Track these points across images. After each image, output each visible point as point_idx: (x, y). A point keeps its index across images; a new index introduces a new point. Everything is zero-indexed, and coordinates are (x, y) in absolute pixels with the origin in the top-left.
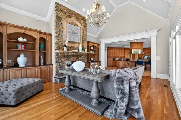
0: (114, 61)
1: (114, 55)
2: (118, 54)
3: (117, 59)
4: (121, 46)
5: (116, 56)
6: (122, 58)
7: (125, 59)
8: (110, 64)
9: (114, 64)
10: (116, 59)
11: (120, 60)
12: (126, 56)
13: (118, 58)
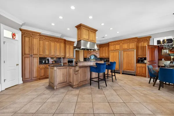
0: (42, 66)
1: (44, 51)
2: (52, 51)
3: (51, 61)
4: (58, 35)
5: (47, 53)
6: (60, 58)
7: (66, 61)
8: (31, 72)
9: (43, 71)
10: (48, 60)
11: (57, 62)
12: (67, 55)
13: (52, 58)
